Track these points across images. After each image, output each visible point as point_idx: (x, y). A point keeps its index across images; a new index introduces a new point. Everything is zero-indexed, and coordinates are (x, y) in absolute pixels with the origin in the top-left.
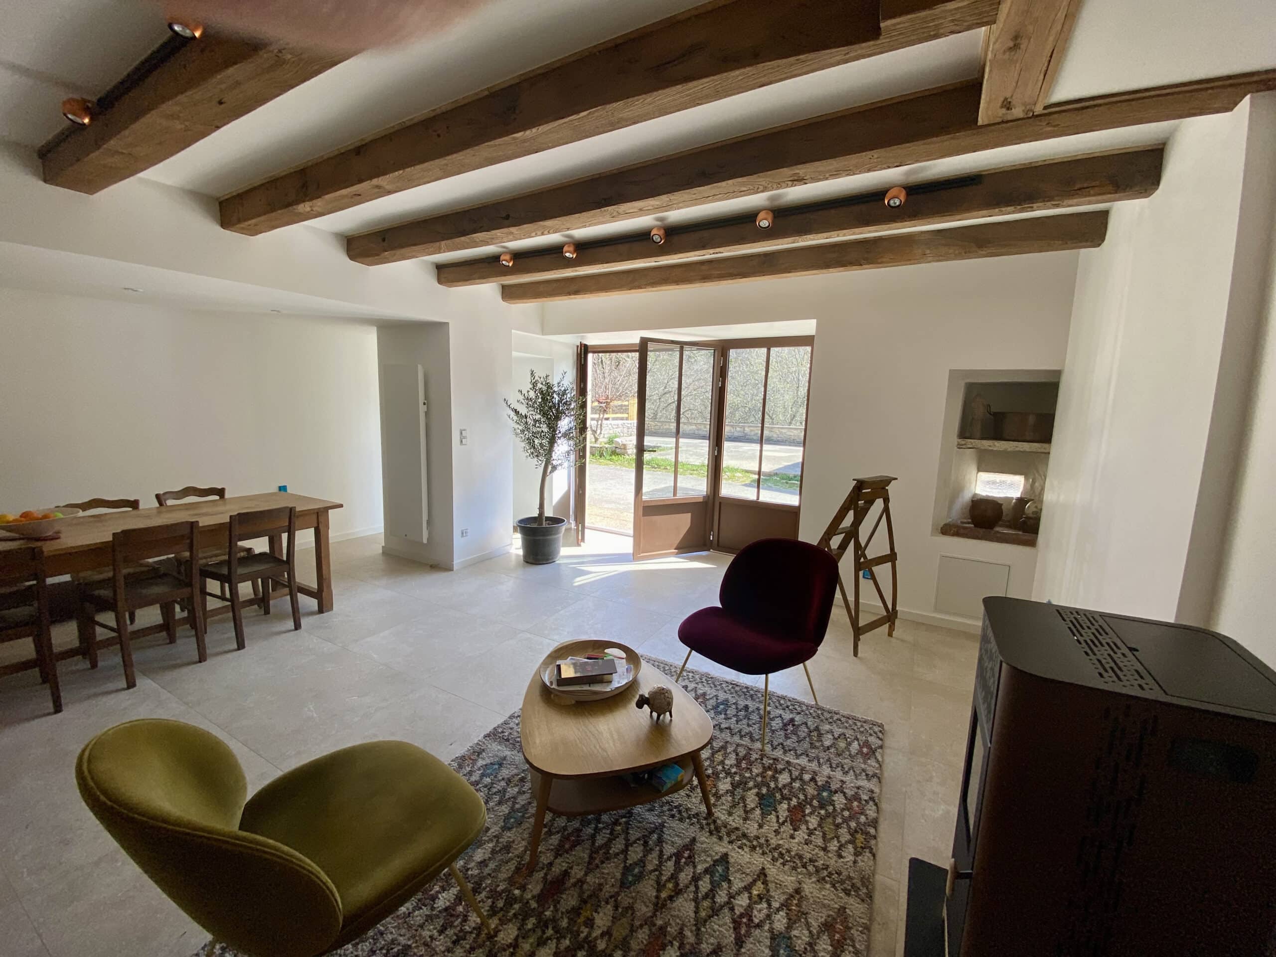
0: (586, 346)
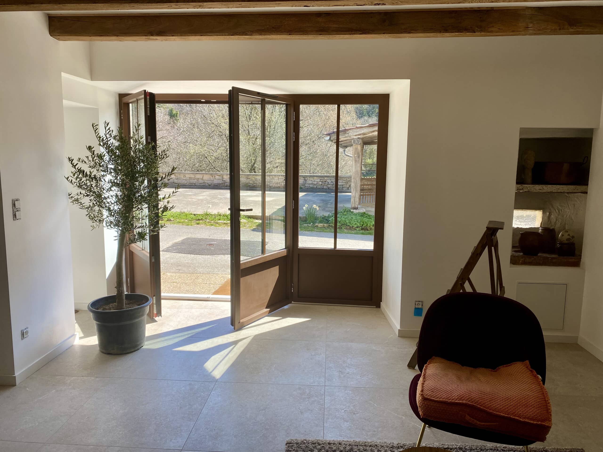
0: (152, 96)
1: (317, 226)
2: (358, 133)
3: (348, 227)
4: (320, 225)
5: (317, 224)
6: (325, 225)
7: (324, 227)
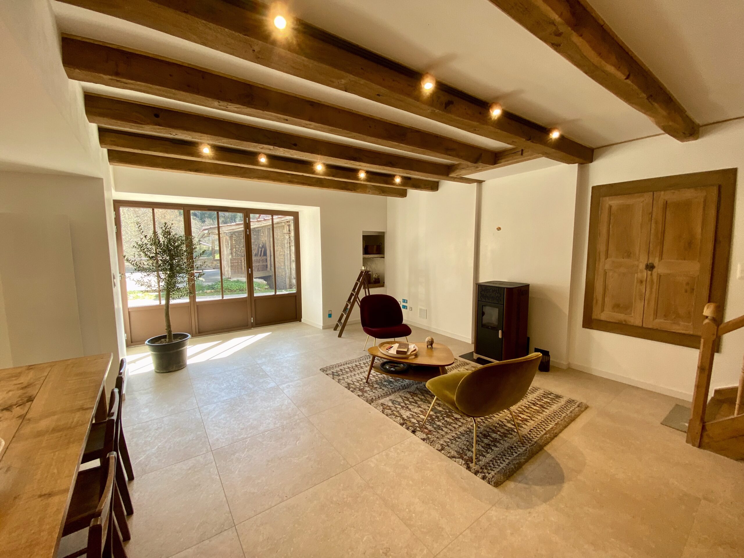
1: (206, 292)
2: (228, 229)
3: (230, 291)
4: (209, 291)
5: (205, 291)
6: (212, 291)
7: (211, 292)
